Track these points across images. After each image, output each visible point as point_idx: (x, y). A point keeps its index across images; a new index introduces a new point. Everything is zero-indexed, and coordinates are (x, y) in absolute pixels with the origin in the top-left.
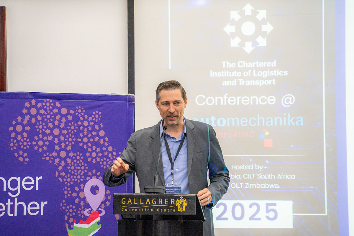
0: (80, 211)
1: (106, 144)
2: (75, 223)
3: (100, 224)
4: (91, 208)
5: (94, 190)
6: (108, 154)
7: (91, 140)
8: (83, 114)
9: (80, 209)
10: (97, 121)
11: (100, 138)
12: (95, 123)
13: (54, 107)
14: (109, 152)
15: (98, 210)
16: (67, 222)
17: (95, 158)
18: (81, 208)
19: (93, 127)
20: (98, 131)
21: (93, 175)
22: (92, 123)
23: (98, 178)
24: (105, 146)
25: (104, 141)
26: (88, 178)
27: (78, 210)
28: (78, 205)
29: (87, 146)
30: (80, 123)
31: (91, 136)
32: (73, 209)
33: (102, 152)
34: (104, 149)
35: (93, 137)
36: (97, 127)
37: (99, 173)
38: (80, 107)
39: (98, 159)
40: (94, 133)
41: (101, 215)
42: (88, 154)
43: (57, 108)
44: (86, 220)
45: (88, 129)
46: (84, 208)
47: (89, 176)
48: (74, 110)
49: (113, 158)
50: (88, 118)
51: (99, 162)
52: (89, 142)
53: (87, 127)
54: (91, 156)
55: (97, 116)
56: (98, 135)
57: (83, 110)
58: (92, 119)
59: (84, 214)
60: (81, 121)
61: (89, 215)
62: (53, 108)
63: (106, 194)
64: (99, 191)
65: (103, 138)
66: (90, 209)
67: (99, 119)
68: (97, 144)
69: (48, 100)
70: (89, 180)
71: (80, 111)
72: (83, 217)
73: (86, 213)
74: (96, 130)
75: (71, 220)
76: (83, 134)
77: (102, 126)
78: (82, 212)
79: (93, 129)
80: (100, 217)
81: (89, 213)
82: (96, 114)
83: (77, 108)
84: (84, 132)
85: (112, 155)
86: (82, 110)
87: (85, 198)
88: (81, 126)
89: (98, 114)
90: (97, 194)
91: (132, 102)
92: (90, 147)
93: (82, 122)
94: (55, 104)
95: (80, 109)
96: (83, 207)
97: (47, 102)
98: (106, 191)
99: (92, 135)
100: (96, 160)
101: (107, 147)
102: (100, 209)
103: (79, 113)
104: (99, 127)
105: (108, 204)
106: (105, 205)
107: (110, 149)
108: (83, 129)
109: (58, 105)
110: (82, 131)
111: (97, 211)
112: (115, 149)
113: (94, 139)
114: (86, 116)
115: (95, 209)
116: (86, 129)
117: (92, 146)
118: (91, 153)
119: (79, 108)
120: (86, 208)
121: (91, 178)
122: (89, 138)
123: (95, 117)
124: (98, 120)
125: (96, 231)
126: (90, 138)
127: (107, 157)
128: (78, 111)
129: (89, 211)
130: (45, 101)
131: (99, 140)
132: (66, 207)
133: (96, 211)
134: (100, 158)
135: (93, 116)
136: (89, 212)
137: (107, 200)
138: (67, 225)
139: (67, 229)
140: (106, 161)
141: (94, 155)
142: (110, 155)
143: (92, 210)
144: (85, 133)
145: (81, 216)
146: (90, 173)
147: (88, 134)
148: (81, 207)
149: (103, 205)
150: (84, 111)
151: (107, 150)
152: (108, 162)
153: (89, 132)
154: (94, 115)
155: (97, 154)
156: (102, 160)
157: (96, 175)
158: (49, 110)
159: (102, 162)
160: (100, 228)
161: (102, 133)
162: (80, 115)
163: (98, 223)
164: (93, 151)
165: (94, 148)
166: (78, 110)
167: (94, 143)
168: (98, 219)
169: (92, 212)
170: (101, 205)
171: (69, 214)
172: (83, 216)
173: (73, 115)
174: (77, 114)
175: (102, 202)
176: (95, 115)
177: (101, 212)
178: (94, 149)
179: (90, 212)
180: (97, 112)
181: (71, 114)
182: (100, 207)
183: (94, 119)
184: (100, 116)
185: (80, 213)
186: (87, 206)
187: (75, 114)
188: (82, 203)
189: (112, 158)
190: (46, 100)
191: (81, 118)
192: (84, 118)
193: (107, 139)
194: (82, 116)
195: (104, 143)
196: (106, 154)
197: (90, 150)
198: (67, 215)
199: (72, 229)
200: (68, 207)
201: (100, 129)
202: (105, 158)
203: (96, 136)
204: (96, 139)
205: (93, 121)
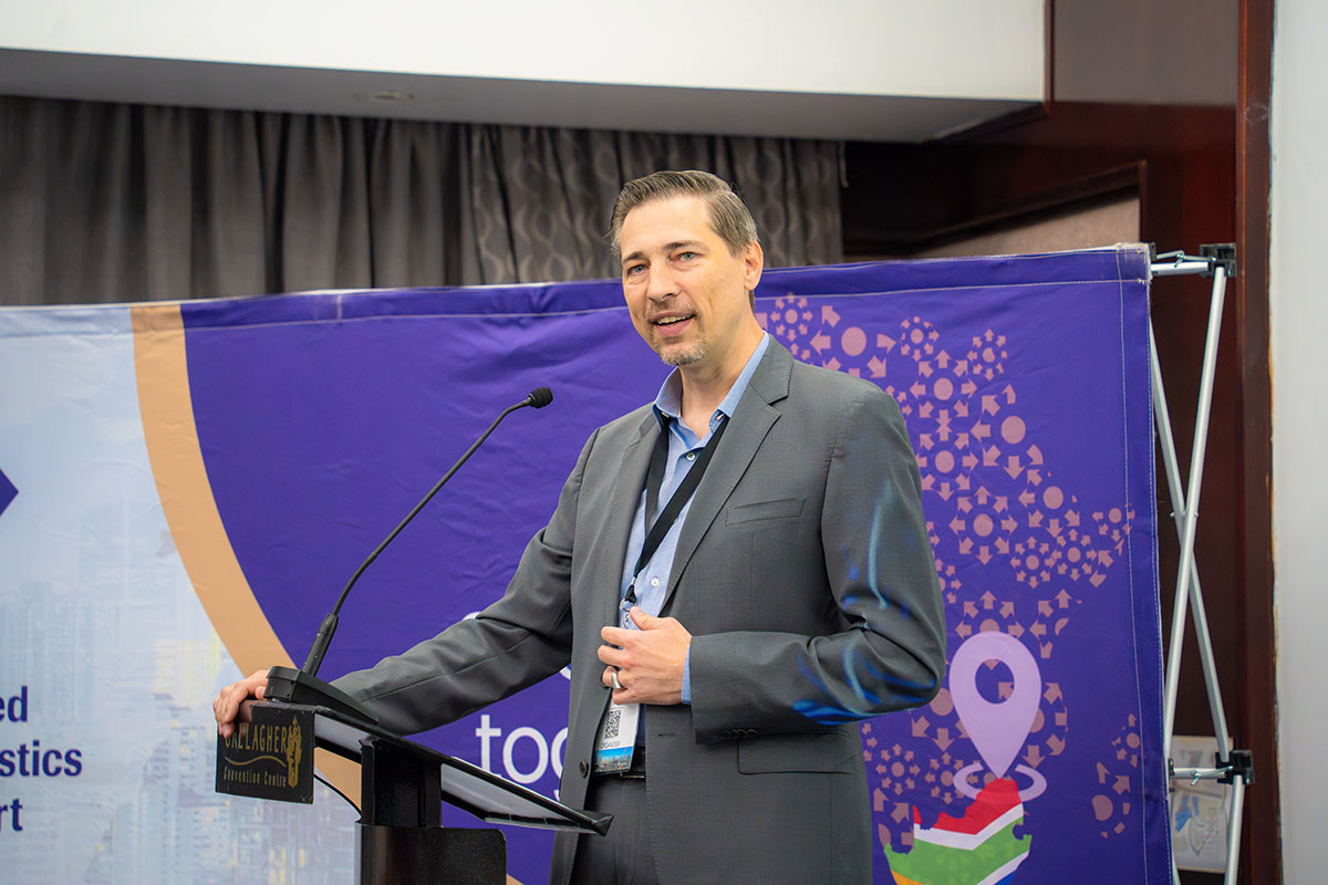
0: (938, 773)
1: (1034, 477)
2: (917, 826)
3: (1028, 838)
4: (983, 763)
5: (993, 681)
6: (1045, 523)
7: (970, 461)
8: (929, 349)
9: (934, 764)
10: (989, 375)
11: (1007, 450)
12: (983, 386)
13: (817, 326)
14: (1049, 514)
15: (1011, 770)
16: (885, 817)
17: (989, 541)
18: (940, 761)
19: (974, 405)
20: (995, 422)
21: (984, 615)
22: (969, 388)
23: (1004, 630)
24: (1031, 488)
25: (1026, 462)
26: (962, 629)
27: (926, 769)
28: (926, 749)
29: (954, 486)
30: (918, 390)
31: (967, 442)
32: (907, 765)
33: (1020, 513)
34: (1026, 498)
35: (976, 447)
36: (989, 404)
37: (1008, 609)
38: (917, 320)
39: (1003, 546)
40: (981, 431)
41: (1027, 795)
42: (957, 525)
43: (827, 329)
44: (965, 816)
45: (953, 414)
46: (953, 762)
47: (967, 620)
48: (894, 334)
49: (1067, 538)
50: (952, 364)
51: (1007, 558)
52: (958, 469)
53: (948, 405)
54: (969, 532)
55: (988, 355)
56: (996, 439)
57: (930, 330)
58: (970, 368)
59: (952, 789)
60: (922, 380)
61: (973, 793)
62: (812, 333)
63: (1044, 704)
64: (1012, 687)
65: (1020, 449)
66: (977, 767)
67: (999, 367)
68: (995, 479)
69: (791, 298)
70: (967, 638)
71: (917, 336)
72: (948, 799)
73: (962, 782)
74: (986, 418)
75: (901, 811)
76: (935, 438)
77: (1011, 399)
78: (946, 778)
79: (976, 414)
80: (1024, 803)
81: (976, 786)
82: (985, 345)
83: (906, 324)
84: (939, 425)
85: (1064, 523)
86: (926, 332)
87: (952, 719)
88: (923, 400)
89: (992, 344)
90: (1004, 699)
91: (1140, 281)
92: (964, 494)
93: (929, 383)
94: (817, 313)
95: (920, 326)
96: (946, 758)
97: (788, 307)
98: (1044, 689)
99: (972, 438)
100: (993, 550)
101: (1039, 491)
102: (1021, 769)
103: (914, 347)
104: (1001, 400)
105: (1057, 745)
106: (1045, 750)
107: (1053, 497)
108: (935, 414)
109: (830, 316)
110: (931, 425)
111: (1009, 778)
112: (1074, 500)
113: (980, 456)
114: (943, 359)
115: (999, 768)
116: (944, 414)
117: (975, 485)
118: (969, 519)
119: (913, 326)
120: (959, 763)
121: (976, 631)
122: (958, 455)
123: (980, 360)
124: (995, 371)
125: (1011, 866)
126: (966, 451)
127: (1042, 534)
128: (908, 337)
129: (975, 774)
130: (779, 302)
131: (1002, 460)
132: (876, 751)
133: (1005, 775)
134: (1013, 539)
135: (972, 356)
136: (975, 780)
137: (1049, 728)
138: (884, 832)
139: (888, 848)
140: (1035, 552)
141: (983, 525)
142: (1054, 528)
143: (987, 770)
144: (944, 432)
145: (942, 794)
146: (970, 609)
147: (953, 437)
148: (938, 754)
149: (1034, 750)
150: (934, 336)
151: (1039, 505)
152: (1047, 555)
153: (959, 425)
154: (975, 349)
155: (996, 519)
156: (1019, 548)
157: (994, 614)
158: (795, 341)
159: (1018, 556)
160: (1026, 854)
161: (1014, 430)
162: (917, 355)
163: (1018, 831)
164: (977, 510)
165: (983, 496)
166: (908, 332)
167: (981, 476)
168: (1016, 814)
169: (988, 779)
170: (1024, 751)
171: (892, 786)
172: (948, 795)
173: (891, 358)
174: (905, 350)
175: (1032, 739)
176: (980, 351)
177: (1026, 782)
178: (982, 500)
179: (979, 780)
180: (989, 335)
181: (881, 354)
182: (1019, 760)
183: (977, 370)
184: (1004, 355)
185: (938, 782)
186: (966, 751)
187: (897, 349)
188: (943, 740)
189: (1061, 541)
190: (785, 301)
191: (925, 369)
192: (934, 365)
193: (1035, 454)
194: (925, 358)
195: (1023, 475)
196: (1035, 520)
197: (964, 504)
198: (884, 790)
199: (907, 849)
200: (885, 755)
201: (1006, 411)
202: (1032, 542)
203: (988, 442)
204: (991, 456)
205: (975, 378)
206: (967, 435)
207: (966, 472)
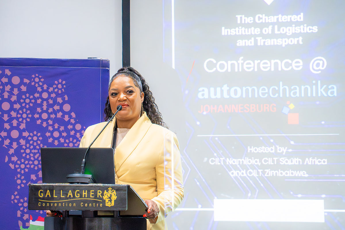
1: (72, 121)
2: (31, 221)
6: (75, 134)
7: (53, 116)
8: (41, 84)
10: (60, 92)
11: (65, 113)
12: (58, 95)
13: (3, 75)
14: (77, 131)
16: (21, 218)
17: (58, 139)
19: (55, 100)
20: (61, 105)
22: (53, 95)
24: (72, 124)
25: (70, 117)
29: (48, 123)
30: (37, 95)
31: (52, 111)
34: (70, 127)
35: (55, 112)
36: (60, 100)
38: (37, 75)
39: (62, 140)
40: (56, 107)
42: (48, 134)
43: (7, 76)
45: (48, 102)
48: (30, 78)
50: (48, 88)
51: (63, 143)
52: (49, 118)
53: (47, 100)
54: (52, 136)
55: (60, 86)
56: (61, 110)
58: (54, 90)
60: (38, 92)
62: (2, 77)
65: (69, 113)
67: (63, 90)
68: (61, 121)
71: (37, 80)
74: (58, 104)
75: (26, 217)
76: (42, 109)
77: (67, 99)
79: (55, 102)
82: (59, 83)
83: (33, 76)
84: (43, 105)
85: (81, 134)
86: (40, 79)
88: (38, 98)
89: (61, 83)
91: (107, 68)
92: (50, 125)
93: (41, 93)
94: (4, 71)
95: (38, 77)
99: (53, 109)
100: (59, 141)
101: (74, 125)
103: (36, 83)
104: (63, 99)
107: (78, 127)
108: (42, 102)
109: (8, 72)
110: (41, 105)
113: (56, 115)
114: (45, 87)
116: (45, 102)
117: (54, 123)
118: (52, 132)
119: (36, 77)
122: (49, 114)
123: (57, 88)
124: (62, 91)
126: (51, 113)
127: (74, 137)
128: (34, 80)
131: (63, 116)
132: (19, 200)
134: (65, 138)
135: (55, 86)
138: (20, 223)
139: (21, 227)
140: (72, 142)
141: (56, 134)
142: (78, 135)
144: (45, 108)
147: (48, 109)
150: (42, 80)
151: (74, 129)
152: (76, 143)
153: (49, 106)
155: (60, 133)
156: (67, 141)
159: (67, 143)
161: (67, 107)
162: (37, 85)
164: (55, 130)
165: (56, 126)
166: (34, 78)
167: (56, 120)
171: (24, 209)
173: (28, 86)
174: (33, 84)
176: (57, 85)
180: (60, 81)
181: (25, 84)
183: (56, 90)
184: (65, 86)
187: (30, 83)
191: (39, 89)
192: (42, 88)
193: (73, 115)
194: (39, 86)
195: (69, 120)
196: (72, 133)
197: (50, 128)
198: (21, 211)
199: (27, 227)
200: (22, 200)
201: (64, 102)
202: (71, 139)
203: (58, 111)
204: (60, 115)
205: (56, 93)
206: (52, 109)
207: (51, 119)
